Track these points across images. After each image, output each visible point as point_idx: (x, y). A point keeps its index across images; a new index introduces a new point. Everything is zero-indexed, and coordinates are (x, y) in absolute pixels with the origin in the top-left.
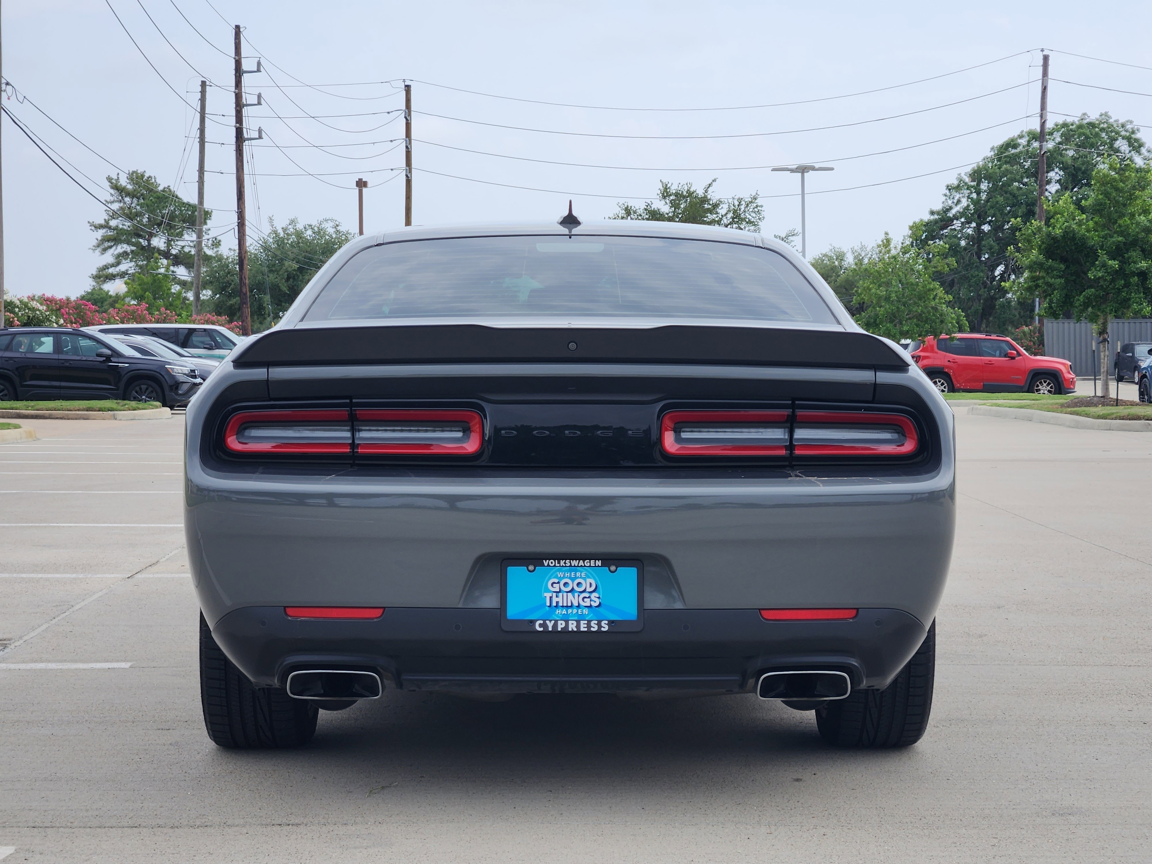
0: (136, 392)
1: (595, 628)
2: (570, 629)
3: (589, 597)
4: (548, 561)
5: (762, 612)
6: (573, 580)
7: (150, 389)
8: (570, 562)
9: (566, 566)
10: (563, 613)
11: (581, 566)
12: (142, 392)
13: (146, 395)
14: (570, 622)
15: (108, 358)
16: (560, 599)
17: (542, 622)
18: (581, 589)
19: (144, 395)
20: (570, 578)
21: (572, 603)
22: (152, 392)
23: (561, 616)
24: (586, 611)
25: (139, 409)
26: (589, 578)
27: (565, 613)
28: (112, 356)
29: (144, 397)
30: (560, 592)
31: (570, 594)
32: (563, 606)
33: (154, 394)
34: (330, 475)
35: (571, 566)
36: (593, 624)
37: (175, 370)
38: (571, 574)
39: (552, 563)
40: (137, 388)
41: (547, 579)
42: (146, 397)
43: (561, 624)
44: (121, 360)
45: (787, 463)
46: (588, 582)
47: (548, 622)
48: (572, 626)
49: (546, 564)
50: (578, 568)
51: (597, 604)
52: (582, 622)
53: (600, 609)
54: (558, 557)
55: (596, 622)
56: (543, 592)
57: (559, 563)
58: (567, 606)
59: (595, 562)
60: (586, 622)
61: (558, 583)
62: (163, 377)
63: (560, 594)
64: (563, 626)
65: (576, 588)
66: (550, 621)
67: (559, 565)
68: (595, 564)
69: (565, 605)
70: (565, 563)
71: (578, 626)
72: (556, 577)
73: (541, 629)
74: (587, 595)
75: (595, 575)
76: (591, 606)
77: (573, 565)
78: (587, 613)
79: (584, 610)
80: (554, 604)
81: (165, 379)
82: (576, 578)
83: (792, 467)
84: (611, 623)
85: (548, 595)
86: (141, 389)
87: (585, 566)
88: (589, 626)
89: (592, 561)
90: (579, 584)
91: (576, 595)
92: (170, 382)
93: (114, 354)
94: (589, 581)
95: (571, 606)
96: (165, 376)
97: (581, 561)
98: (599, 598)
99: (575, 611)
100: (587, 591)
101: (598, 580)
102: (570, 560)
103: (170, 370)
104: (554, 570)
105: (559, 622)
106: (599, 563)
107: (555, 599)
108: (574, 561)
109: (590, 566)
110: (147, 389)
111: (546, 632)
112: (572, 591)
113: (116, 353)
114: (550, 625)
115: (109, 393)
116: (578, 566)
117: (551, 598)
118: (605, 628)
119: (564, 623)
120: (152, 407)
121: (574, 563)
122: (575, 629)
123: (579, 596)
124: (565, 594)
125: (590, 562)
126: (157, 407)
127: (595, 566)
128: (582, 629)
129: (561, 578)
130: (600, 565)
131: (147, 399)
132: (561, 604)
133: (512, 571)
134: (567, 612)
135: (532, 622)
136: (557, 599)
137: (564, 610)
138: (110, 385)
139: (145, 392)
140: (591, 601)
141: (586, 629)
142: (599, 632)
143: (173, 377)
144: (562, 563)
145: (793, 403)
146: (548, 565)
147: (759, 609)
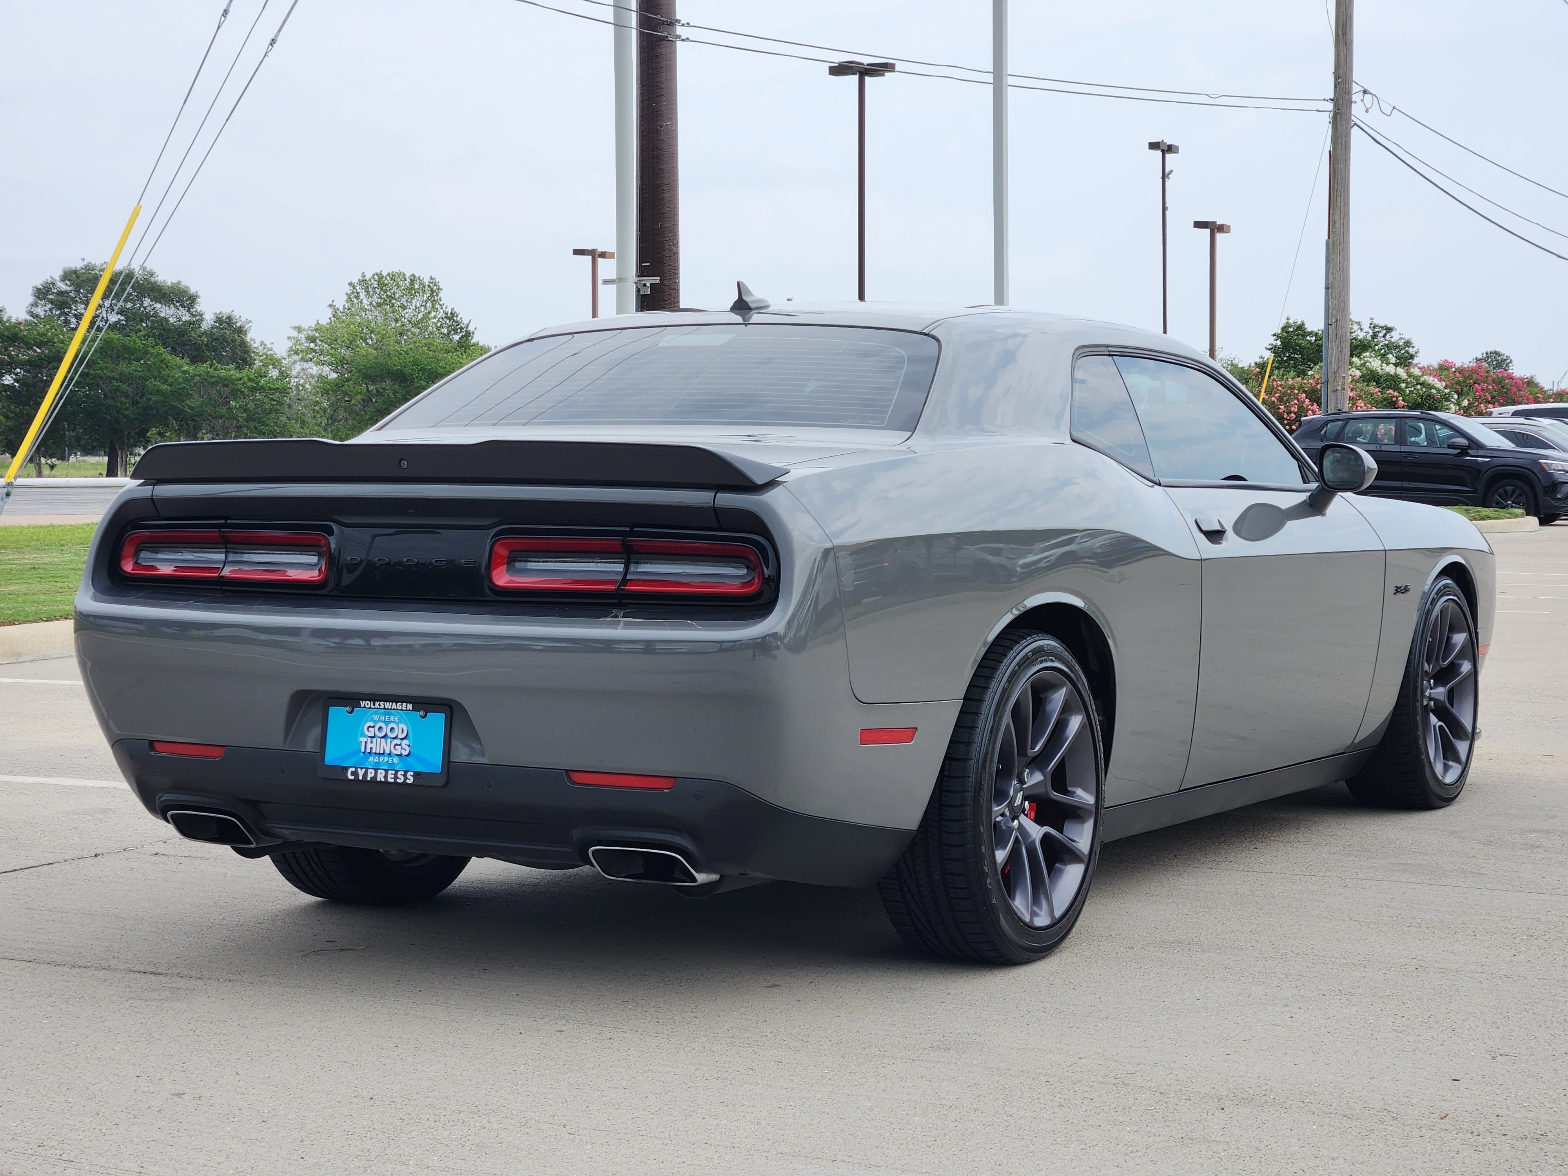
0: (1500, 496)
1: (400, 780)
2: (378, 780)
3: (400, 745)
4: (364, 702)
5: (571, 774)
6: (387, 724)
7: (1518, 492)
8: (384, 704)
9: (380, 708)
10: (375, 760)
11: (394, 709)
12: (1507, 495)
13: (1512, 499)
14: (379, 771)
15: (1464, 451)
16: (373, 745)
17: (353, 769)
18: (393, 735)
19: (1510, 500)
20: (384, 722)
21: (384, 750)
22: (1520, 495)
23: (373, 764)
24: (396, 760)
25: (1489, 518)
26: (402, 723)
27: (377, 761)
28: (1469, 447)
29: (1509, 502)
30: (374, 737)
31: (383, 740)
32: (376, 753)
33: (1523, 499)
34: (188, 601)
35: (384, 708)
36: (400, 774)
37: (1553, 467)
38: (385, 718)
39: (368, 704)
40: (1501, 490)
41: (364, 721)
42: (1513, 502)
43: (371, 773)
44: (1481, 453)
45: (616, 601)
46: (401, 728)
47: (359, 770)
48: (380, 777)
49: (362, 706)
50: (392, 711)
51: (406, 753)
52: (390, 772)
53: (409, 759)
54: (374, 698)
55: (403, 773)
56: (359, 735)
57: (374, 705)
58: (379, 754)
59: (407, 705)
60: (393, 772)
61: (374, 727)
62: (1536, 475)
63: (374, 740)
64: (373, 775)
65: (389, 734)
66: (362, 768)
67: (374, 707)
68: (406, 707)
69: (378, 752)
70: (380, 705)
71: (386, 777)
72: (372, 720)
73: (353, 777)
74: (398, 742)
75: (406, 720)
76: (400, 755)
77: (386, 708)
78: (396, 762)
79: (395, 759)
80: (368, 750)
81: (1538, 478)
82: (390, 722)
83: (620, 606)
84: (417, 775)
85: (363, 740)
86: (1505, 491)
87: (397, 709)
88: (396, 777)
89: (404, 704)
90: (392, 729)
91: (389, 741)
92: (1545, 482)
93: (1471, 443)
94: (402, 726)
95: (383, 754)
96: (1538, 475)
97: (394, 703)
98: (409, 746)
99: (386, 759)
100: (399, 737)
101: (410, 727)
102: (384, 701)
103: (1543, 465)
104: (371, 712)
105: (370, 771)
106: (410, 706)
107: (369, 745)
108: (388, 703)
109: (402, 710)
110: (1514, 491)
111: (356, 780)
112: (385, 736)
113: (1475, 444)
114: (361, 773)
115: (1463, 497)
116: (391, 709)
117: (366, 743)
118: (410, 780)
119: (373, 771)
120: (1510, 516)
121: (388, 705)
122: (383, 780)
123: (391, 742)
124: (379, 739)
125: (402, 705)
126: (1517, 516)
127: (407, 710)
128: (390, 780)
129: (376, 722)
130: (411, 709)
131: (1514, 505)
132: (374, 751)
133: (333, 710)
134: (379, 760)
135: (346, 769)
136: (372, 745)
137: (377, 758)
138: (1467, 486)
139: (1512, 497)
140: (401, 749)
141: (393, 780)
142: (404, 784)
143: (1550, 475)
144: (377, 704)
145: (632, 529)
146: (365, 707)
147: (567, 771)
